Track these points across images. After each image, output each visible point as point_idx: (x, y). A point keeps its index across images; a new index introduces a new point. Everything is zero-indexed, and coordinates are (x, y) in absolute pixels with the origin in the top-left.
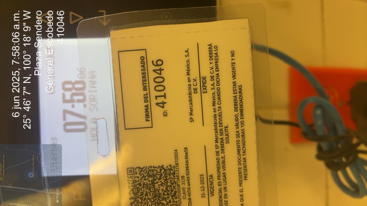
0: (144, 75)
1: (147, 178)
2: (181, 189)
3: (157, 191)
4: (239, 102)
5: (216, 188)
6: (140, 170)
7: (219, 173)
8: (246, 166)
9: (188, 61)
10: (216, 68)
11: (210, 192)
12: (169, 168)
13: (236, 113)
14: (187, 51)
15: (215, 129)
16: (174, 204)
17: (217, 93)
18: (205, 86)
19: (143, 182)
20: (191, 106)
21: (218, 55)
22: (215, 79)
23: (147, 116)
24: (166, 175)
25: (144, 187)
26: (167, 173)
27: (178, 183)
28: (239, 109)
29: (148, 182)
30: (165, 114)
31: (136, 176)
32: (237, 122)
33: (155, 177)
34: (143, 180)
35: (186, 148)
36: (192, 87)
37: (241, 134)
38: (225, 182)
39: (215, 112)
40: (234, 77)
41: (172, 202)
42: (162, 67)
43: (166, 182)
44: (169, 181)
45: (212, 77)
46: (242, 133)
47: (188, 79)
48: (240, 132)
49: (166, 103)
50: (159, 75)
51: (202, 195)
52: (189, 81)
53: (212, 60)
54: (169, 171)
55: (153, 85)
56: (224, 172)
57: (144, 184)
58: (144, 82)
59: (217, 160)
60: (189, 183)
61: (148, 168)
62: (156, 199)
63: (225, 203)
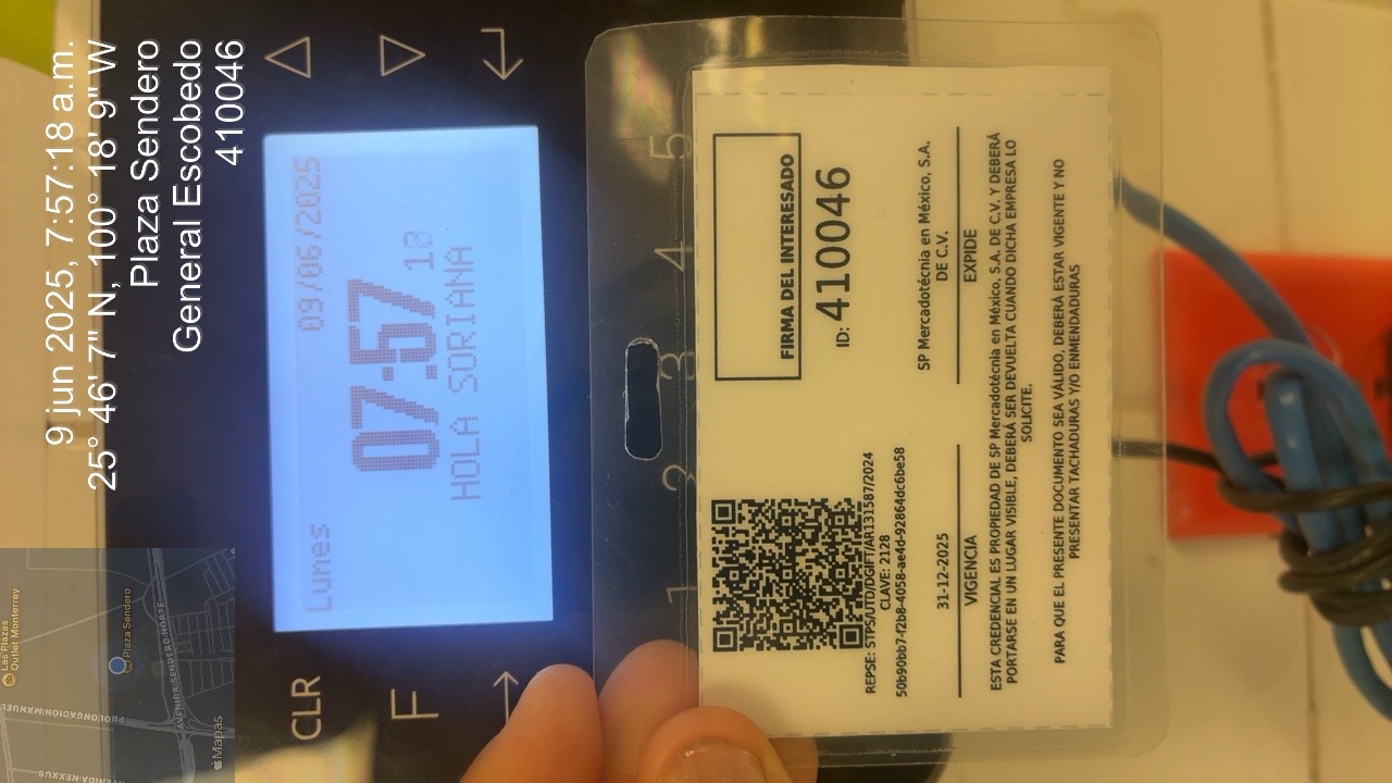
0: (788, 214)
1: (772, 536)
2: (876, 578)
3: (801, 581)
4: (1068, 316)
5: (985, 578)
6: (753, 509)
7: (995, 534)
8: (1077, 514)
9: (926, 180)
10: (1008, 209)
11: (964, 591)
12: (843, 509)
13: (1058, 350)
14: (926, 147)
15: (992, 396)
16: (851, 623)
17: (1007, 284)
18: (974, 259)
19: (760, 548)
20: (925, 319)
21: (1016, 170)
22: (1003, 241)
23: (786, 341)
24: (834, 530)
25: (760, 565)
26: (837, 523)
27: (868, 557)
28: (1066, 337)
29: (776, 550)
30: (843, 341)
31: (738, 526)
32: (1059, 378)
33: (797, 535)
34: (760, 544)
35: (900, 451)
36: (934, 260)
37: (1068, 415)
38: (1012, 561)
39: (996, 343)
40: (1059, 238)
41: (847, 617)
42: (845, 192)
43: (830, 554)
44: (841, 548)
45: (995, 234)
46: (1071, 411)
47: (923, 235)
48: (1066, 408)
49: (847, 305)
50: (832, 217)
51: (939, 598)
52: (925, 242)
53: (999, 181)
54: (842, 517)
55: (811, 244)
56: (1011, 528)
57: (762, 556)
58: (786, 236)
59: (991, 490)
60: (901, 558)
61: (780, 507)
62: (798, 604)
63: (1009, 627)
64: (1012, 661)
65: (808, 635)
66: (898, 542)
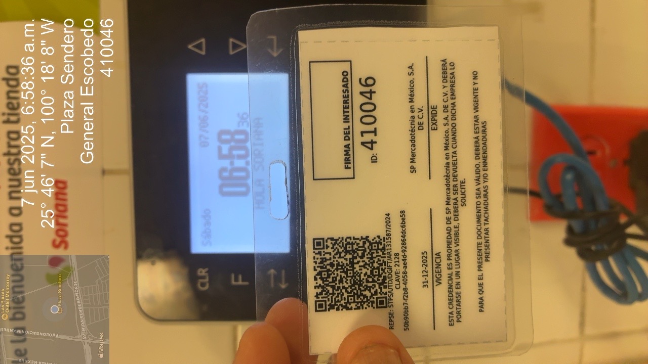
0: (346, 99)
1: (343, 255)
2: (393, 274)
3: (357, 277)
4: (482, 146)
5: (445, 272)
6: (333, 242)
7: (449, 251)
8: (488, 240)
9: (412, 82)
10: (451, 95)
11: (435, 279)
12: (376, 241)
13: (477, 162)
14: (412, 66)
15: (447, 185)
16: (382, 296)
17: (452, 131)
18: (436, 119)
19: (337, 261)
20: (413, 149)
21: (455, 76)
22: (450, 111)
23: (347, 160)
24: (372, 251)
25: (337, 269)
26: (373, 248)
27: (389, 264)
28: (481, 156)
29: (345, 262)
30: (374, 160)
31: (326, 251)
32: (478, 175)
33: (354, 254)
34: (337, 259)
35: (403, 212)
36: (417, 120)
37: (483, 193)
38: (458, 264)
39: (447, 159)
40: (476, 108)
41: (380, 293)
42: (373, 88)
43: (371, 263)
44: (376, 260)
45: (445, 107)
46: (484, 191)
47: (411, 108)
48: (482, 190)
49: (376, 142)
50: (368, 101)
51: (423, 282)
52: (412, 111)
53: (447, 82)
54: (376, 245)
55: (358, 114)
56: (457, 248)
57: (338, 265)
58: (345, 110)
59: (447, 230)
60: (405, 264)
61: (346, 240)
62: (356, 288)
63: (457, 295)
64: (459, 312)
65: (361, 302)
66: (403, 256)
